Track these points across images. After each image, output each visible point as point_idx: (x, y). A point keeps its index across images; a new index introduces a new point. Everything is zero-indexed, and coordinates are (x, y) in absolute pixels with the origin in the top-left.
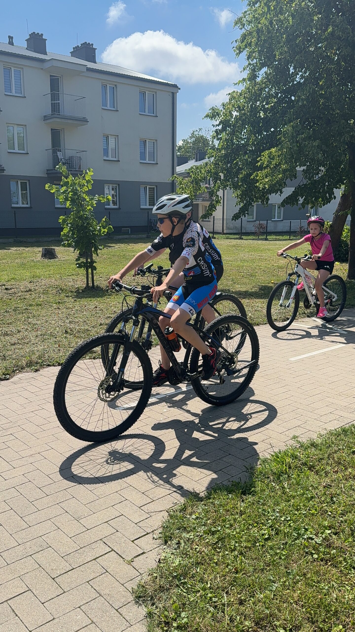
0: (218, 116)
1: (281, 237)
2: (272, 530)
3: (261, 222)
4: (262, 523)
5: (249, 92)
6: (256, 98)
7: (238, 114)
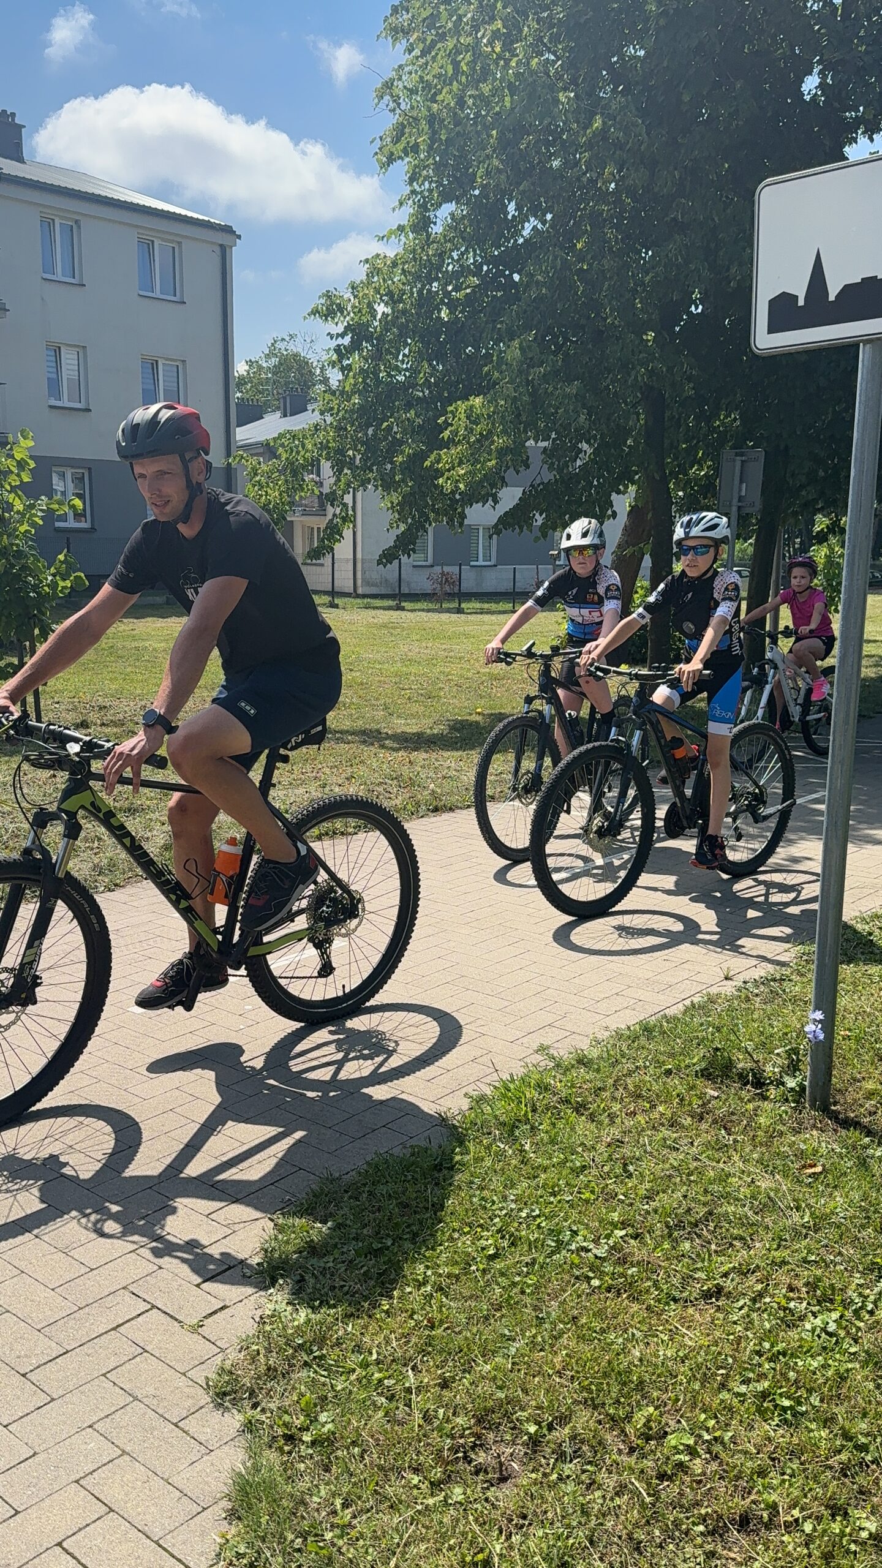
0: (342, 313)
1: (493, 606)
2: (503, 1237)
3: (446, 569)
4: (480, 1226)
5: (415, 259)
6: (429, 273)
7: (388, 310)
